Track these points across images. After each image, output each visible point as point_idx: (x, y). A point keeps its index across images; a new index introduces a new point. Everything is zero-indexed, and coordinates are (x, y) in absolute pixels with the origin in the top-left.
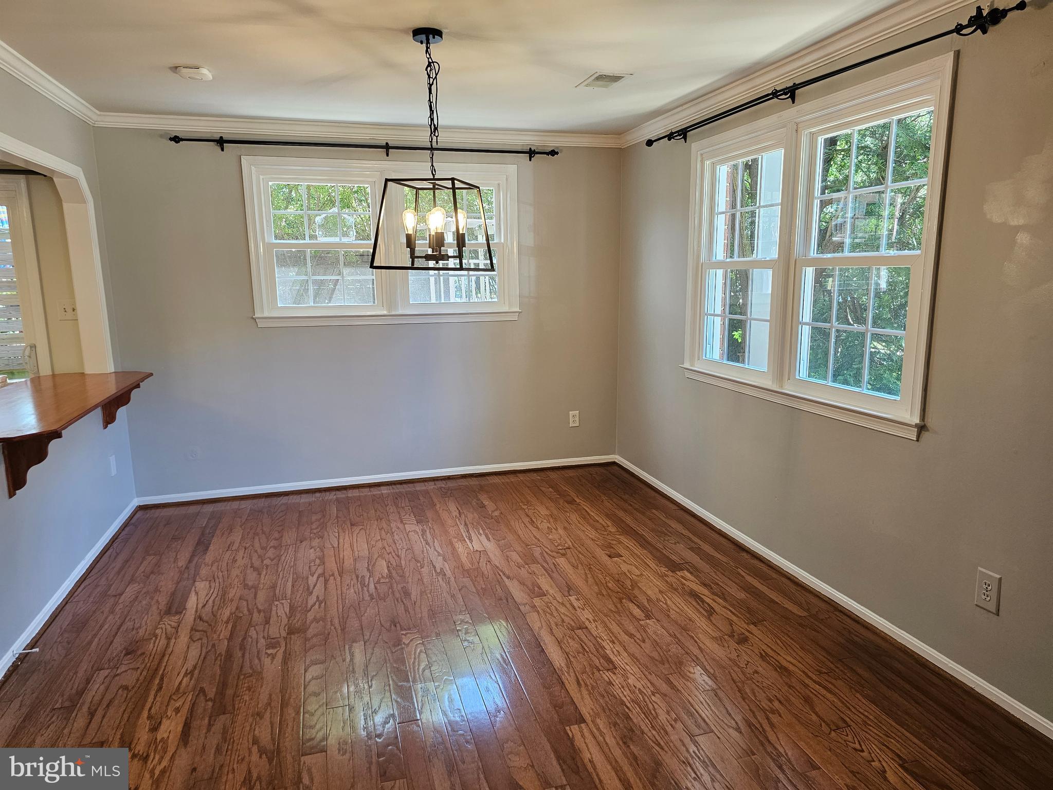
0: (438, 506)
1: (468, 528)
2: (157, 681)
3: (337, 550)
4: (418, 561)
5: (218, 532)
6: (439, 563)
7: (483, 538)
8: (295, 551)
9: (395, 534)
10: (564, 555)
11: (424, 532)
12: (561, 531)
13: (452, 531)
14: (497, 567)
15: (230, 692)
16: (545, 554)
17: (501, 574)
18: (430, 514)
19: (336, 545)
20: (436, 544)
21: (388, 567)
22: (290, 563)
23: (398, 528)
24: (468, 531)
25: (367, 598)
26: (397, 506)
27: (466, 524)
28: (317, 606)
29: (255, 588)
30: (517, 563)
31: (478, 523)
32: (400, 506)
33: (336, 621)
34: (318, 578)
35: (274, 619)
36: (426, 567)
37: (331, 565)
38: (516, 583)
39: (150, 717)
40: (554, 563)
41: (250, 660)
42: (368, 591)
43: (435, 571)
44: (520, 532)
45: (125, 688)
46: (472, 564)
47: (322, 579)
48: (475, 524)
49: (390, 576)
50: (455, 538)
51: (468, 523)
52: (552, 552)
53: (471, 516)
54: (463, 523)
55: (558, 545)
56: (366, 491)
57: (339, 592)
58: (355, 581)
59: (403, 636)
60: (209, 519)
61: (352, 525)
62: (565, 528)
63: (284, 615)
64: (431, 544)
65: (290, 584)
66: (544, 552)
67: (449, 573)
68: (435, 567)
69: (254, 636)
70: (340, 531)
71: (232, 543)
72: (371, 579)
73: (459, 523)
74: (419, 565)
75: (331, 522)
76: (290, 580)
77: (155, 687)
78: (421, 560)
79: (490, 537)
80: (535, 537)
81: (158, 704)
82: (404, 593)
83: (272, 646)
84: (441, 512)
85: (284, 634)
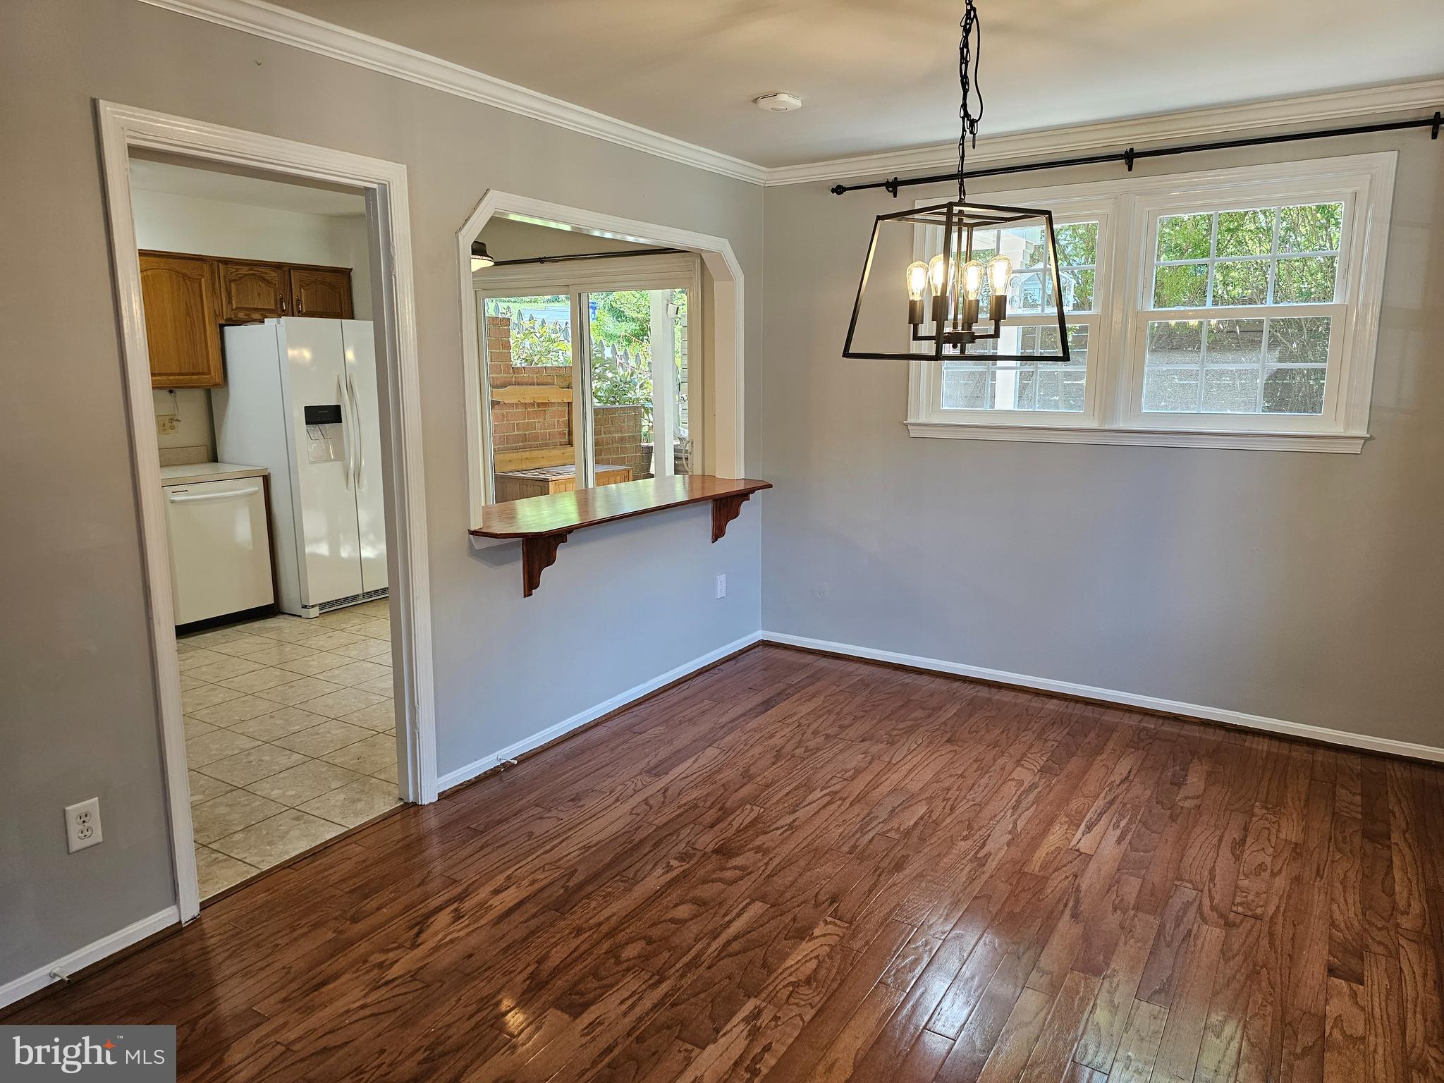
0: (1104, 756)
1: (1109, 808)
2: (556, 842)
3: (890, 766)
4: (970, 827)
5: (796, 697)
6: (998, 844)
7: (1114, 835)
8: (841, 751)
9: (987, 775)
10: (1229, 925)
11: (1034, 786)
12: (1281, 882)
13: (1075, 804)
14: (1078, 889)
15: (589, 889)
16: (1193, 909)
17: (1071, 904)
18: (1074, 764)
19: (894, 761)
20: (1028, 814)
21: (921, 818)
22: (819, 763)
23: (1003, 769)
24: (1101, 815)
25: (845, 849)
26: (1039, 736)
27: (1112, 802)
28: (779, 832)
29: (751, 778)
30: (1122, 900)
31: (1136, 808)
32: (1044, 736)
33: (776, 861)
34: (825, 795)
35: (722, 825)
36: (970, 842)
37: (858, 786)
38: (1077, 930)
39: (509, 877)
40: (1190, 932)
41: (646, 862)
42: (857, 840)
43: (977, 852)
44: (1192, 852)
45: (530, 835)
46: (1043, 867)
47: (827, 799)
48: (1129, 806)
49: (907, 833)
50: (1067, 816)
51: (1119, 800)
52: (1213, 908)
53: (1140, 791)
54: (1110, 798)
55: (1241, 904)
56: (1023, 699)
57: (823, 826)
58: (859, 819)
59: (822, 924)
60: (808, 677)
61: (948, 741)
62: (1297, 880)
63: (738, 825)
64: (1020, 811)
65: (788, 789)
66: (1196, 905)
67: (991, 865)
68: (984, 845)
69: (681, 837)
70: (925, 743)
71: (795, 714)
72: (881, 825)
73: (1103, 795)
74: (965, 833)
75: (926, 728)
76: (794, 784)
77: (548, 847)
78: (976, 827)
79: (1129, 837)
80: (1212, 872)
81: (530, 866)
82: (896, 864)
83: (683, 857)
84: (1095, 767)
85: (709, 850)
